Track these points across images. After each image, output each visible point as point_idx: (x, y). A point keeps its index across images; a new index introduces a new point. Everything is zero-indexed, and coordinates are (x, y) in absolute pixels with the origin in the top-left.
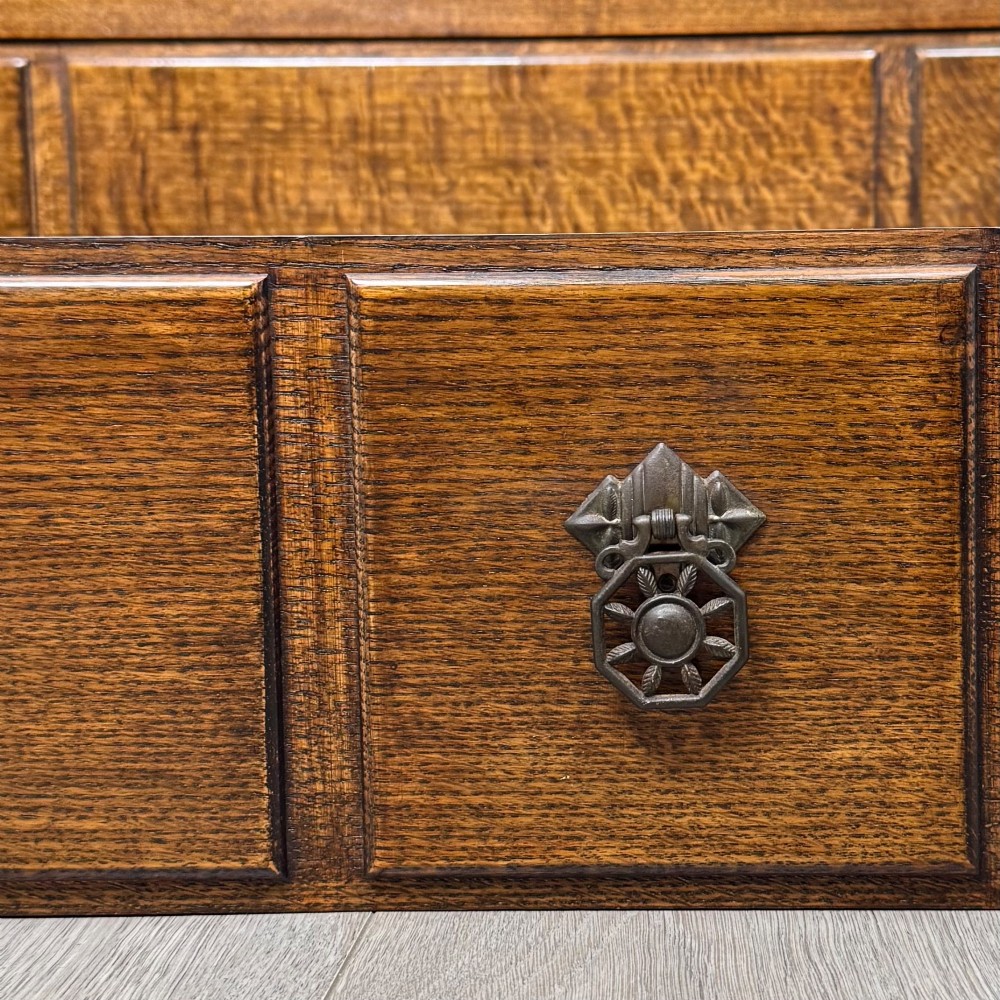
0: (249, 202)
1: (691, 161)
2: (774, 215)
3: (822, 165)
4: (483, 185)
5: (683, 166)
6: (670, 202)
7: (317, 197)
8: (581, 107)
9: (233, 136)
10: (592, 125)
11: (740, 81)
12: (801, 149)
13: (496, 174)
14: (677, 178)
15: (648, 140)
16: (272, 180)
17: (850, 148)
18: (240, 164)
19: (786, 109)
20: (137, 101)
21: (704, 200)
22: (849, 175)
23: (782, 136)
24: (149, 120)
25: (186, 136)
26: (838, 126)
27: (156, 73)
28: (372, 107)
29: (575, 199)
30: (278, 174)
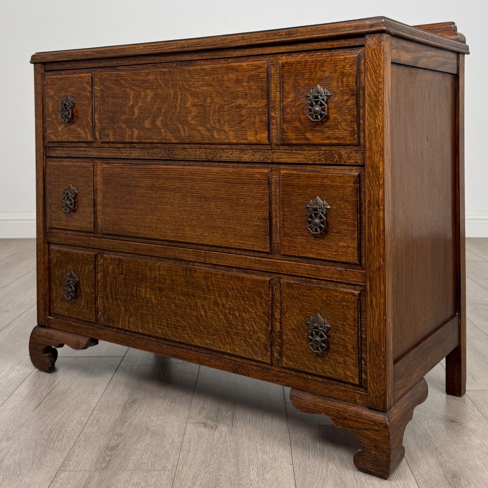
0: (135, 295)
1: (227, 302)
2: (246, 321)
3: (257, 309)
4: (181, 299)
5: (225, 303)
6: (222, 312)
7: (148, 296)
8: (203, 282)
9: (132, 278)
10: (205, 287)
11: (238, 281)
12: (252, 303)
13: (184, 297)
14: (223, 305)
15: (217, 294)
16: (140, 290)
17: (264, 305)
18: (133, 285)
19: (249, 291)
20: (116, 266)
21: (229, 313)
22: (264, 313)
23: (248, 298)
24: (117, 271)
25: (124, 276)
26: (261, 298)
27: (119, 259)
28: (159, 275)
29: (201, 307)
30: (141, 289)
